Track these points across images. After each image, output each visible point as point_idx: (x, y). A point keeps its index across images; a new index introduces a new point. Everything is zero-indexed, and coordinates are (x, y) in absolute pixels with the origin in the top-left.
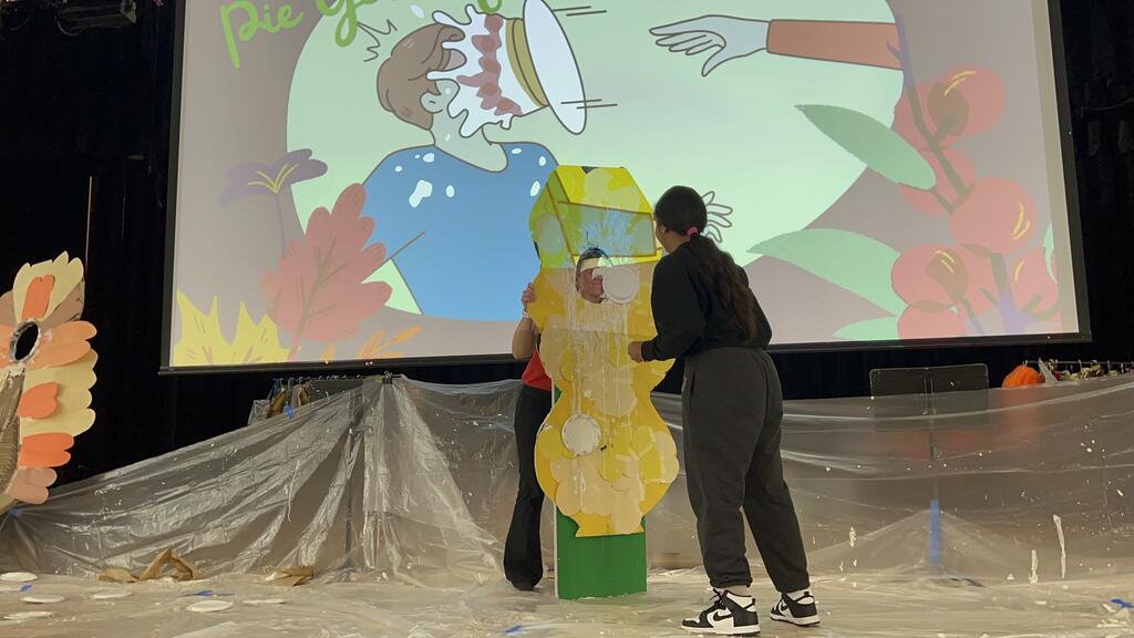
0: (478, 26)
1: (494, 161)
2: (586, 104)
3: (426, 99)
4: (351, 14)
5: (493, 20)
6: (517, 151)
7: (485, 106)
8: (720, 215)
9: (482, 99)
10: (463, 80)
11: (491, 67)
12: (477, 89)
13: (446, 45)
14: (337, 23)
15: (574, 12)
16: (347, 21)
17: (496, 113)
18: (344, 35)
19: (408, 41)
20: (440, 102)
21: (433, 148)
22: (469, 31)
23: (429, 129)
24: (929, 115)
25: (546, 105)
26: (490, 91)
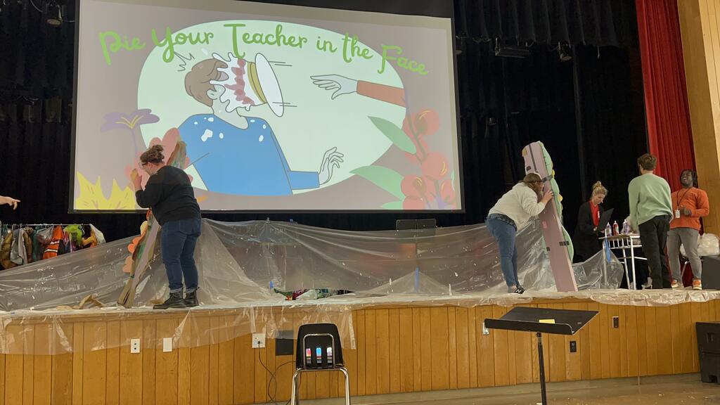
0: (234, 63)
1: (243, 125)
2: (283, 104)
3: (209, 92)
4: (171, 47)
5: (241, 62)
6: (253, 121)
7: (237, 99)
8: (339, 157)
9: (236, 96)
10: (227, 86)
11: (240, 82)
12: (234, 91)
13: (219, 69)
14: (164, 51)
15: (278, 64)
16: (169, 51)
17: (243, 103)
18: (168, 56)
19: (200, 65)
20: (216, 95)
21: (213, 115)
22: (231, 65)
23: (211, 106)
24: (415, 126)
25: (265, 102)
26: (240, 93)
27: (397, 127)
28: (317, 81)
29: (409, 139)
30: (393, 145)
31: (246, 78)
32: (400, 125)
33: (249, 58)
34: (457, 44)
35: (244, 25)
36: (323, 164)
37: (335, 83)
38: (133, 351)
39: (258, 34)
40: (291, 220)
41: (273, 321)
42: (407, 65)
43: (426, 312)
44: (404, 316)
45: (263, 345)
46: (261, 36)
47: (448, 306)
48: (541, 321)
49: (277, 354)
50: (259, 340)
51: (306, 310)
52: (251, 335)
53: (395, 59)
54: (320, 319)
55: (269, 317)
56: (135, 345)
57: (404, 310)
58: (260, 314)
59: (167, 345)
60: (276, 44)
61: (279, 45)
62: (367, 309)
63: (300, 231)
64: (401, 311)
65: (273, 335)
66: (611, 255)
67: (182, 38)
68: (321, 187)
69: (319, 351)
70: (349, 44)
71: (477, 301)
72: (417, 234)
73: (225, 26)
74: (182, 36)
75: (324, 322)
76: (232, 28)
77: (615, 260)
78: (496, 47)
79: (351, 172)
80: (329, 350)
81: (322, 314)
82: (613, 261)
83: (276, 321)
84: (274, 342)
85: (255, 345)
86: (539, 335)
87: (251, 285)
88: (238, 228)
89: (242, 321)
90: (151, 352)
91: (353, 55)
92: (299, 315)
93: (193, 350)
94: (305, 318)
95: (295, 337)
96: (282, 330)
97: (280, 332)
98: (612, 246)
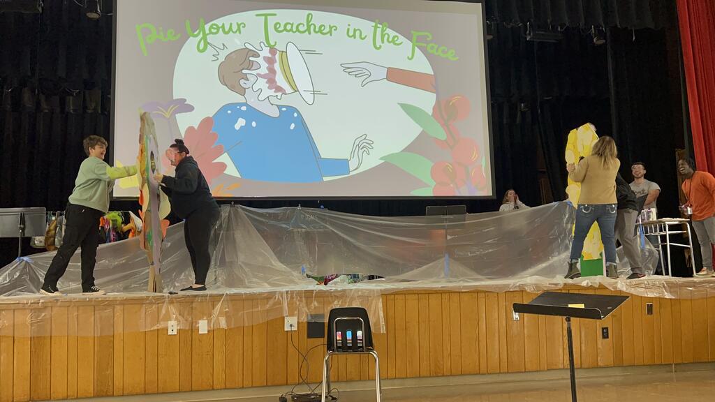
0: (265, 52)
1: (275, 113)
2: (314, 93)
3: (242, 82)
4: (204, 38)
5: (273, 50)
6: (284, 109)
7: (269, 88)
8: (369, 144)
9: (268, 85)
10: (259, 75)
11: (272, 71)
12: (266, 80)
13: (251, 59)
14: (197, 42)
15: (309, 52)
16: (203, 41)
17: (275, 92)
18: (201, 47)
19: (233, 54)
20: (249, 84)
21: (245, 104)
22: (262, 54)
23: (243, 95)
24: (445, 111)
25: (297, 91)
26: (271, 82)
27: (427, 114)
28: (347, 68)
29: (439, 125)
30: (423, 131)
31: (277, 66)
32: (429, 111)
33: (280, 47)
34: (488, 29)
35: (275, 15)
36: (353, 152)
37: (364, 71)
38: (170, 333)
39: (290, 24)
40: (322, 207)
41: (305, 305)
42: (437, 50)
43: (455, 298)
44: (434, 300)
45: (295, 328)
46: (292, 25)
47: (477, 292)
48: (570, 306)
49: (309, 336)
50: (291, 323)
51: (336, 294)
52: (283, 319)
53: (425, 45)
54: (351, 303)
55: (301, 301)
56: (173, 327)
57: (435, 295)
58: (292, 298)
59: (203, 327)
60: (307, 32)
61: (310, 33)
62: (396, 293)
63: (330, 217)
64: (430, 295)
65: (304, 319)
66: (646, 241)
67: (214, 29)
68: (351, 174)
69: (349, 335)
70: (379, 31)
71: (507, 286)
72: (448, 220)
73: (257, 15)
74: (214, 27)
75: (354, 305)
76: (264, 17)
77: (650, 247)
78: (528, 32)
79: (381, 159)
80: (359, 333)
81: (353, 299)
82: (648, 247)
83: (308, 304)
84: (306, 325)
85: (287, 328)
86: (568, 320)
87: (284, 270)
88: (269, 214)
89: (275, 304)
90: (189, 333)
91: (383, 42)
92: (330, 299)
93: (227, 332)
94: (336, 302)
95: (326, 320)
96: (313, 313)
97: (311, 315)
98: (646, 232)
